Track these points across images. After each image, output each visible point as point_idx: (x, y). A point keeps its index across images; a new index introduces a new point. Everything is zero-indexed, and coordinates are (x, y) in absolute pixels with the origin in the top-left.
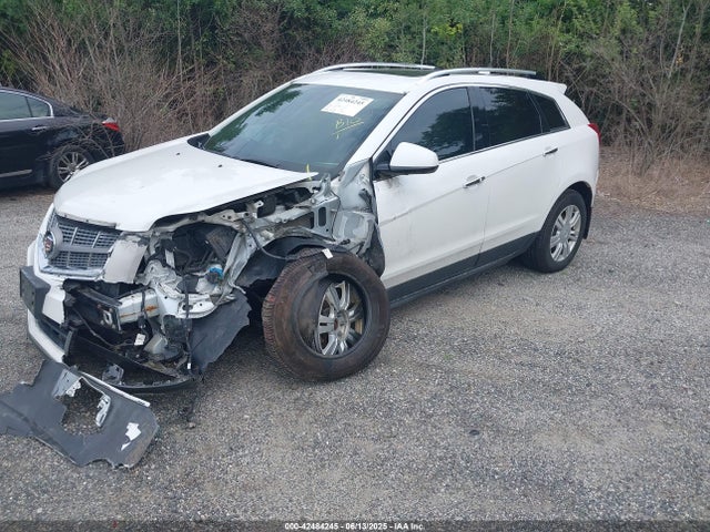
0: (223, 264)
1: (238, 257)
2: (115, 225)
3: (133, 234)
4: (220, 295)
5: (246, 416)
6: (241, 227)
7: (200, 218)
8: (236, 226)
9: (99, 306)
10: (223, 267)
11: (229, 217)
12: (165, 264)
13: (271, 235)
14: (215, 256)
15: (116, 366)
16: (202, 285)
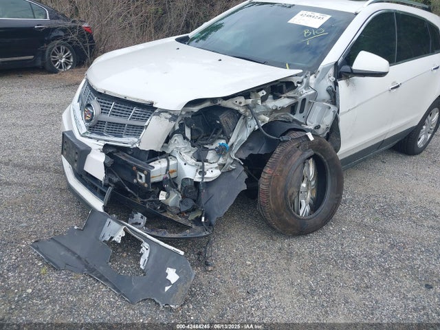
0: (228, 140)
1: (240, 135)
2: (152, 104)
3: (166, 111)
4: (224, 165)
5: (248, 263)
6: (246, 111)
7: (219, 102)
8: (242, 111)
9: (134, 168)
10: (227, 143)
11: (240, 103)
12: (185, 138)
13: (267, 119)
14: (223, 133)
15: (140, 215)
16: (210, 156)
